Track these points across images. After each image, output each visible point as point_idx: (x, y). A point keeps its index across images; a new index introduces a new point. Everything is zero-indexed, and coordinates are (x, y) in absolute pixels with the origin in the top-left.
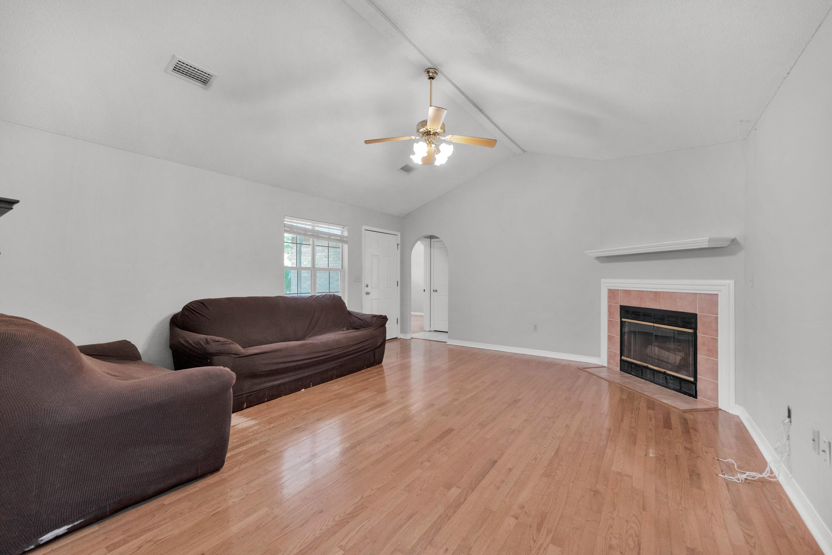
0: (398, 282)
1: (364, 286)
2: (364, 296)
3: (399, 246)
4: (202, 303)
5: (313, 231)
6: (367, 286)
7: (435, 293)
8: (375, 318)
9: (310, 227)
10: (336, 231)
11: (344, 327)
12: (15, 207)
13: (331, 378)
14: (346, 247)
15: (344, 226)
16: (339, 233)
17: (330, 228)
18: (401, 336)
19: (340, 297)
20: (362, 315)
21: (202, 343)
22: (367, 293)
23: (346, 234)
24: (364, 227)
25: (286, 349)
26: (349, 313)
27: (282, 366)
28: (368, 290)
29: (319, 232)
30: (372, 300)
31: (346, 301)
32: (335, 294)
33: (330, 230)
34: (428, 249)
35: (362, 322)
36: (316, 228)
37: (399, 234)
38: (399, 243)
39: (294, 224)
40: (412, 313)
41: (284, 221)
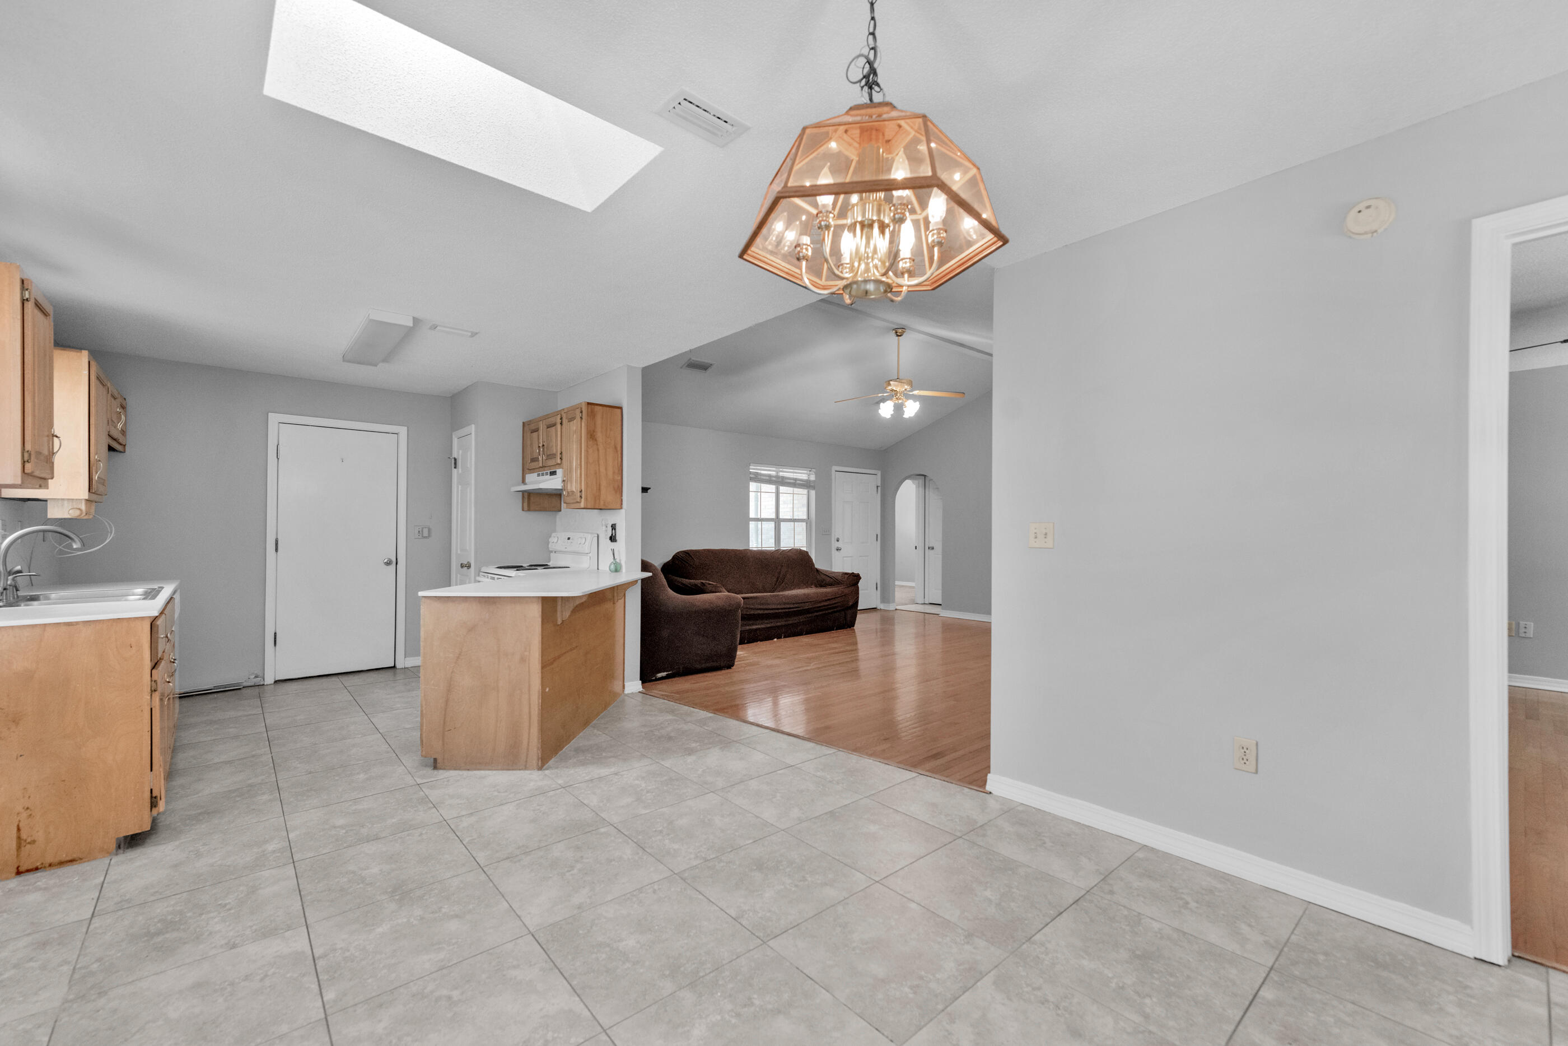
0: (877, 535)
1: (833, 540)
2: (834, 551)
3: (879, 488)
4: (687, 553)
5: (777, 477)
6: (838, 541)
7: (931, 552)
8: (846, 576)
9: (774, 473)
10: (802, 475)
11: (812, 585)
12: (649, 491)
13: (799, 634)
14: (813, 493)
15: (811, 469)
16: (804, 477)
17: (796, 473)
18: (881, 606)
19: (807, 552)
20: (831, 573)
21: (699, 585)
22: (838, 549)
23: (813, 478)
24: (835, 468)
25: (762, 597)
26: (817, 570)
27: (757, 612)
28: (839, 545)
29: (783, 478)
30: (845, 558)
31: (813, 556)
32: (801, 548)
33: (795, 474)
34: (921, 490)
35: (832, 580)
36: (781, 473)
37: (879, 473)
38: (879, 485)
39: (759, 471)
40: (897, 583)
41: (750, 469)
